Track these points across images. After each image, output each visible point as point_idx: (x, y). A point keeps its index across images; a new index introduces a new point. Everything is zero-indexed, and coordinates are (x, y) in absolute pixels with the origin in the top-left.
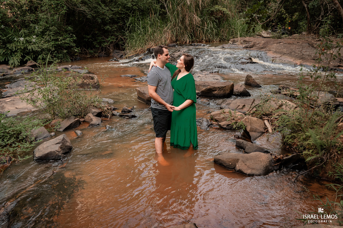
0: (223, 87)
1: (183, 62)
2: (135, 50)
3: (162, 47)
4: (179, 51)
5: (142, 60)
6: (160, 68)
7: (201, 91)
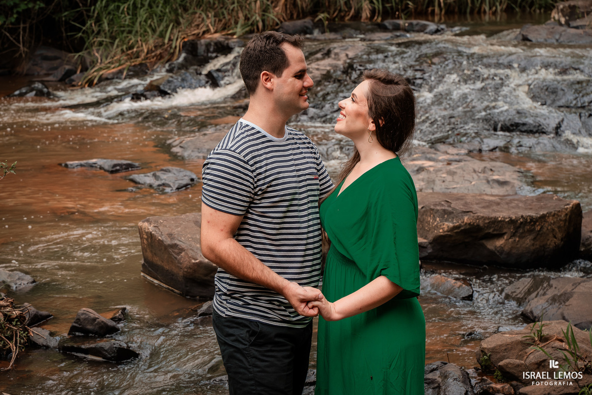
0: (533, 221)
1: (364, 108)
2: (131, 48)
3: (279, 42)
4: (328, 54)
5: (163, 94)
6: (264, 132)
7: (431, 237)
